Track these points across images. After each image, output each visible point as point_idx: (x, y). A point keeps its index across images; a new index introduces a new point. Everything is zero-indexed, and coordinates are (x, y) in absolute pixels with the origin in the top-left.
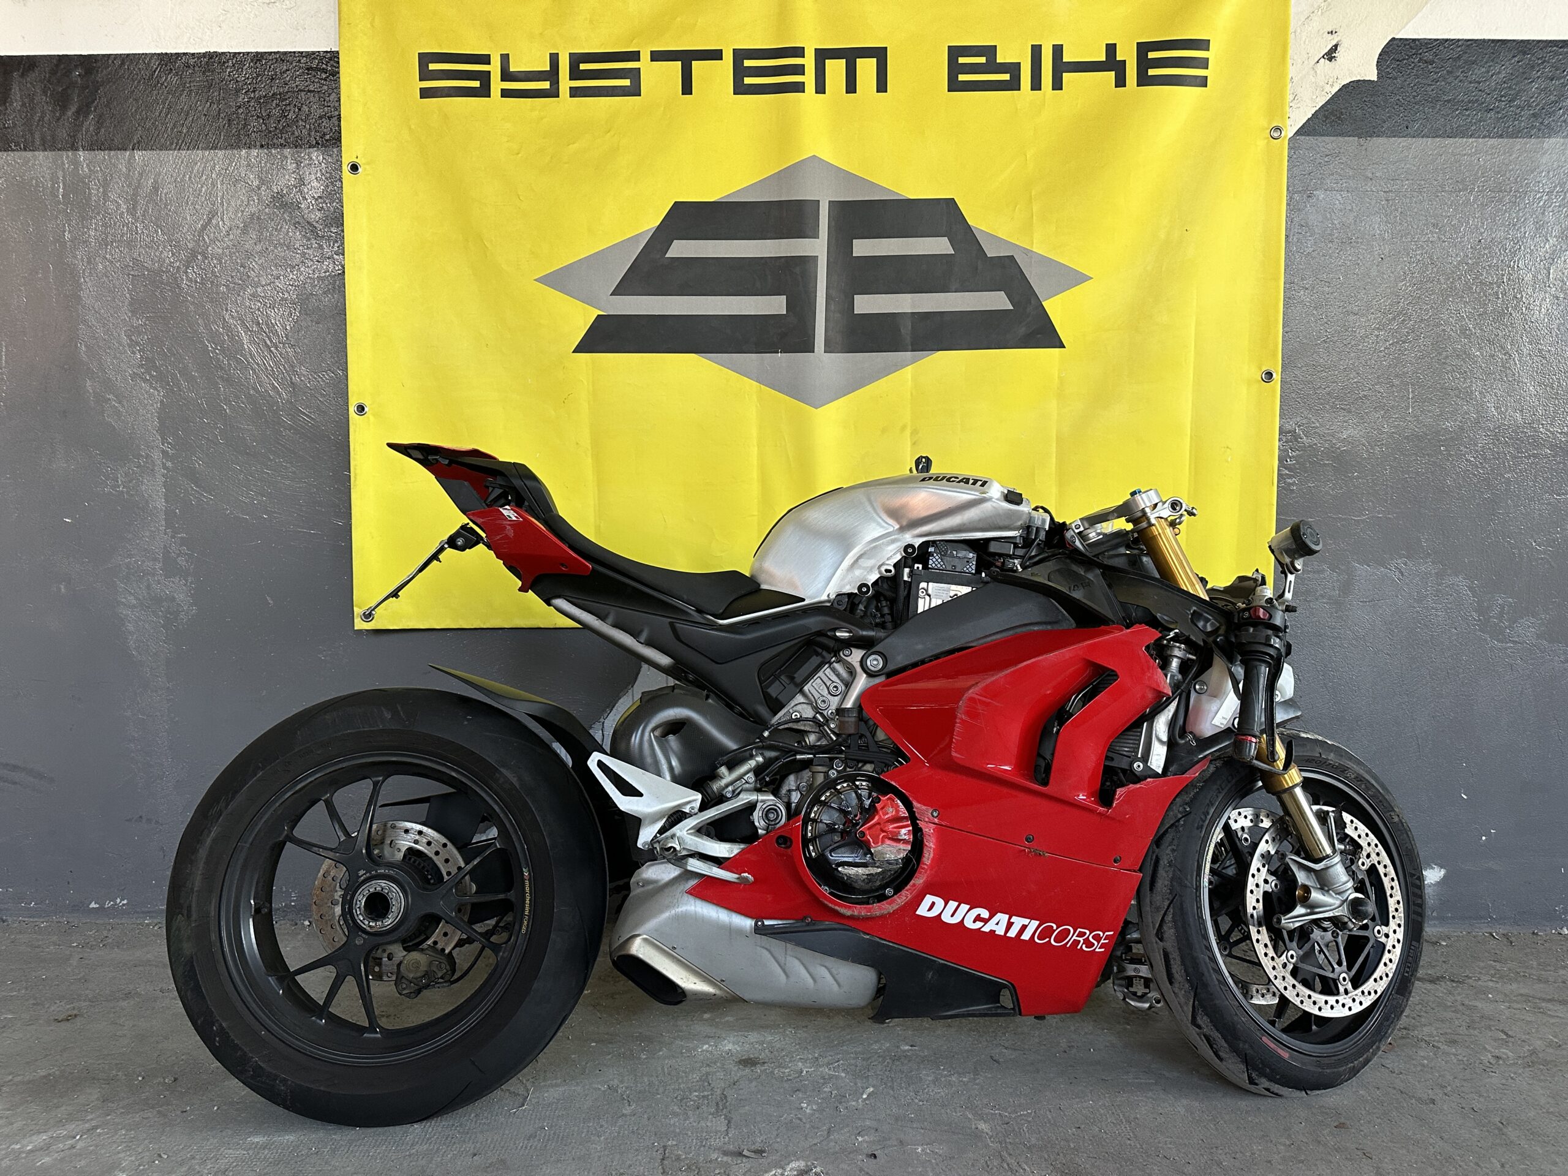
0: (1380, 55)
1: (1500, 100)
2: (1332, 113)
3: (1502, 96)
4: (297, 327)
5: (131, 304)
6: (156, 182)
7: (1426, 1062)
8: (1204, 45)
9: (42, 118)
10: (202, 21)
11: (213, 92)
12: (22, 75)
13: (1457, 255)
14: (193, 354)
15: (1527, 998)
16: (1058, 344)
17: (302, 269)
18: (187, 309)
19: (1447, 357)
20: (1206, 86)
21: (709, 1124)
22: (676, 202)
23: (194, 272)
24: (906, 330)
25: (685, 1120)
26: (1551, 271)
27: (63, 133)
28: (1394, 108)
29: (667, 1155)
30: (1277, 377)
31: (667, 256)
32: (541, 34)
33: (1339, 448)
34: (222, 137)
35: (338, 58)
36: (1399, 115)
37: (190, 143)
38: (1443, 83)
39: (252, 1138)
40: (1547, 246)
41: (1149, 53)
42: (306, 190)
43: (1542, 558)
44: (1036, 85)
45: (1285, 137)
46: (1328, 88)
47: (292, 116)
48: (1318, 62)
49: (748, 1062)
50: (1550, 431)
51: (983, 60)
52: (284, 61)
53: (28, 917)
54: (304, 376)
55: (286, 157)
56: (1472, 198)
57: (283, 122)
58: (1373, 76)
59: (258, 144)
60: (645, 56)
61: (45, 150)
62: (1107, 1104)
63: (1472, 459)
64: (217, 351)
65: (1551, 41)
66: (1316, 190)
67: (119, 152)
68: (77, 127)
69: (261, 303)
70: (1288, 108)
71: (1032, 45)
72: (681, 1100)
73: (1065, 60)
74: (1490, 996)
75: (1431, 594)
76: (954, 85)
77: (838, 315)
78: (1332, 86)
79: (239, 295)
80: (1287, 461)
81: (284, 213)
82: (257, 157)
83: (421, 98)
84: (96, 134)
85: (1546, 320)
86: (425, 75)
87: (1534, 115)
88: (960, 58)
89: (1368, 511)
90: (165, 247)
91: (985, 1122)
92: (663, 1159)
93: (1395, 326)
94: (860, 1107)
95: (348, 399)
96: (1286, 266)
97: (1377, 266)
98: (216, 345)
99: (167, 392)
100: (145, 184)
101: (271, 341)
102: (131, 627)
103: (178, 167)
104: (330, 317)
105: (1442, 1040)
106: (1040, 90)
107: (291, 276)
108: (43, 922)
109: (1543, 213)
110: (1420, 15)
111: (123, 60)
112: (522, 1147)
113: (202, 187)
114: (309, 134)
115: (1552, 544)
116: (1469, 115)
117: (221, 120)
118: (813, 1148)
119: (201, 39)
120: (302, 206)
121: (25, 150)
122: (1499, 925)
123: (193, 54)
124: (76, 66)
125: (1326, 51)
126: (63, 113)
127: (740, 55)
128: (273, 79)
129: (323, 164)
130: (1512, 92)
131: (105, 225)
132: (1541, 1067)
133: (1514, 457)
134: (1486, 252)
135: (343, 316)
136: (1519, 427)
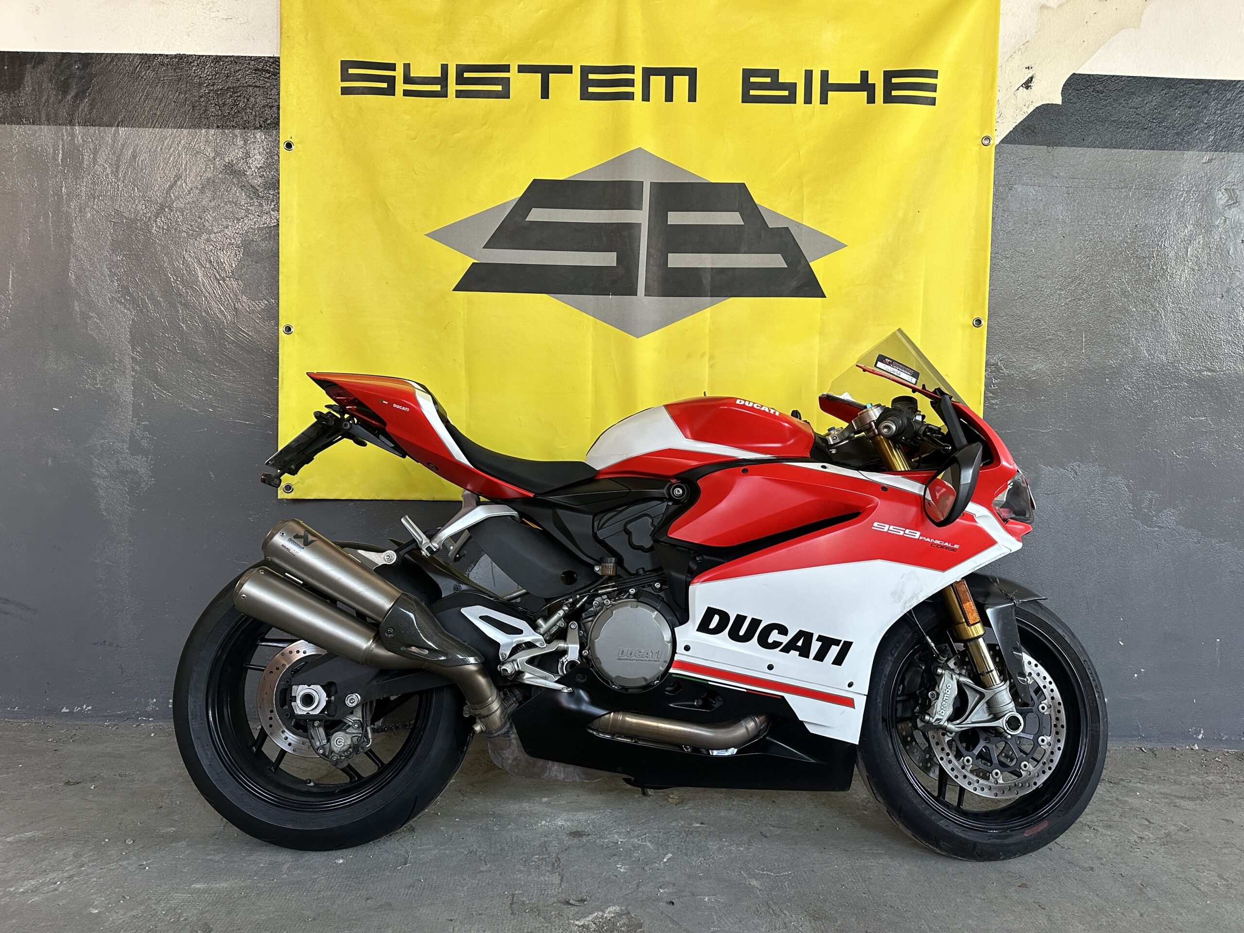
0: (1064, 86)
1: (1152, 122)
2: (1028, 128)
3: (1154, 119)
4: (241, 265)
5: (112, 245)
6: (135, 151)
7: (1088, 840)
8: (933, 74)
9: (47, 100)
10: (175, 30)
11: (181, 85)
12: (34, 67)
13: (1119, 236)
14: (158, 284)
15: (1165, 795)
16: (820, 294)
17: (245, 221)
18: (155, 249)
19: (1111, 312)
20: (934, 104)
21: (547, 878)
22: (534, 180)
23: (162, 221)
24: (707, 281)
25: (528, 876)
26: (1189, 250)
27: (63, 113)
28: (1074, 125)
29: (515, 900)
30: (984, 323)
31: (527, 220)
32: (435, 49)
33: (1030, 378)
34: (187, 119)
35: (279, 62)
36: (1078, 130)
37: (162, 123)
38: (1110, 108)
39: (195, 885)
40: (1186, 231)
41: (893, 79)
42: (251, 161)
43: (1180, 464)
44: (808, 100)
45: (993, 145)
46: (1025, 109)
47: (242, 105)
48: (1018, 89)
49: (577, 834)
50: (1187, 369)
51: (768, 80)
52: (237, 63)
53: (13, 719)
54: (244, 302)
55: (237, 136)
56: (1131, 194)
57: (235, 109)
58: (1058, 100)
59: (215, 125)
60: (514, 69)
61: (49, 124)
62: (848, 868)
63: (1129, 389)
64: (178, 282)
65: (1190, 80)
66: (1015, 184)
67: (107, 128)
68: (75, 107)
69: (213, 247)
70: (995, 123)
71: (805, 70)
72: (525, 861)
73: (829, 82)
74: (1138, 793)
75: (1098, 489)
76: (747, 98)
77: (655, 268)
78: (1028, 107)
79: (196, 240)
80: (991, 387)
81: (233, 178)
82: (214, 135)
83: (342, 94)
84: (89, 114)
85: (1185, 286)
86: (345, 77)
87: (1177, 134)
88: (751, 78)
89: (1051, 425)
90: (140, 201)
91: (756, 879)
92: (512, 904)
93: (1073, 287)
94: (662, 867)
95: (278, 321)
96: (992, 240)
97: (1060, 242)
98: (177, 277)
99: (137, 313)
100: (126, 153)
101: (220, 276)
102: (101, 493)
103: (152, 140)
104: (266, 259)
105: (1101, 825)
106: (811, 103)
107: (237, 226)
108: (24, 723)
109: (1183, 207)
110: (1094, 57)
111: (113, 58)
112: (403, 894)
113: (171, 156)
114: (255, 119)
115: (1188, 453)
116: (1129, 132)
117: (187, 106)
118: (626, 897)
119: (173, 44)
120: (248, 173)
121: (34, 124)
122: (1147, 741)
123: (167, 55)
124: (76, 62)
125: (1024, 81)
126: (64, 97)
127: (586, 71)
128: (228, 76)
129: (264, 142)
130: (1161, 116)
131: (94, 183)
132: (1174, 845)
133: (1160, 388)
134: (1141, 234)
135: (277, 258)
136: (1164, 365)
